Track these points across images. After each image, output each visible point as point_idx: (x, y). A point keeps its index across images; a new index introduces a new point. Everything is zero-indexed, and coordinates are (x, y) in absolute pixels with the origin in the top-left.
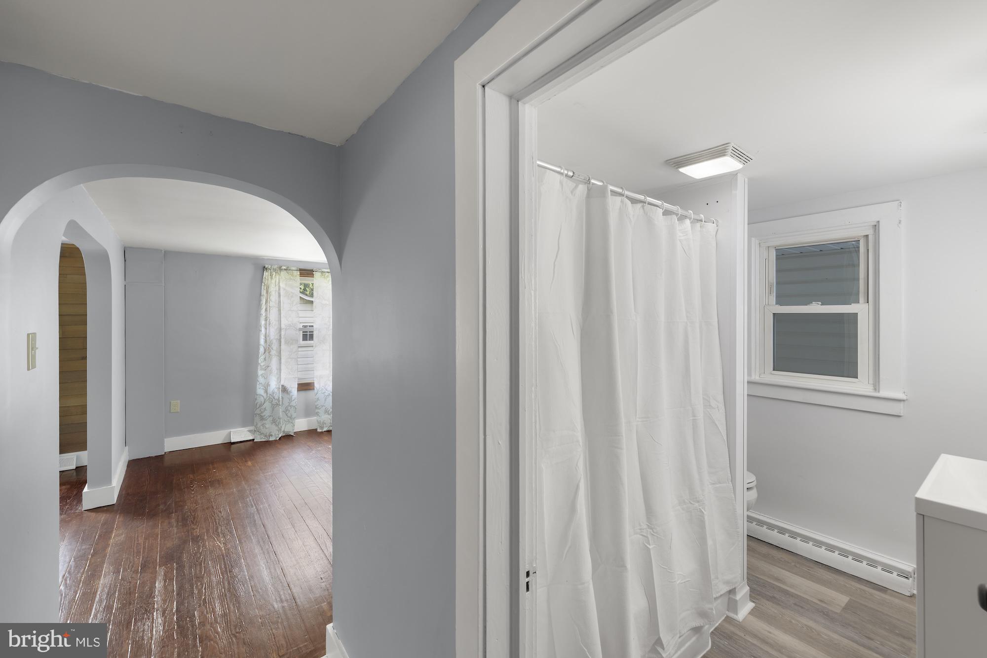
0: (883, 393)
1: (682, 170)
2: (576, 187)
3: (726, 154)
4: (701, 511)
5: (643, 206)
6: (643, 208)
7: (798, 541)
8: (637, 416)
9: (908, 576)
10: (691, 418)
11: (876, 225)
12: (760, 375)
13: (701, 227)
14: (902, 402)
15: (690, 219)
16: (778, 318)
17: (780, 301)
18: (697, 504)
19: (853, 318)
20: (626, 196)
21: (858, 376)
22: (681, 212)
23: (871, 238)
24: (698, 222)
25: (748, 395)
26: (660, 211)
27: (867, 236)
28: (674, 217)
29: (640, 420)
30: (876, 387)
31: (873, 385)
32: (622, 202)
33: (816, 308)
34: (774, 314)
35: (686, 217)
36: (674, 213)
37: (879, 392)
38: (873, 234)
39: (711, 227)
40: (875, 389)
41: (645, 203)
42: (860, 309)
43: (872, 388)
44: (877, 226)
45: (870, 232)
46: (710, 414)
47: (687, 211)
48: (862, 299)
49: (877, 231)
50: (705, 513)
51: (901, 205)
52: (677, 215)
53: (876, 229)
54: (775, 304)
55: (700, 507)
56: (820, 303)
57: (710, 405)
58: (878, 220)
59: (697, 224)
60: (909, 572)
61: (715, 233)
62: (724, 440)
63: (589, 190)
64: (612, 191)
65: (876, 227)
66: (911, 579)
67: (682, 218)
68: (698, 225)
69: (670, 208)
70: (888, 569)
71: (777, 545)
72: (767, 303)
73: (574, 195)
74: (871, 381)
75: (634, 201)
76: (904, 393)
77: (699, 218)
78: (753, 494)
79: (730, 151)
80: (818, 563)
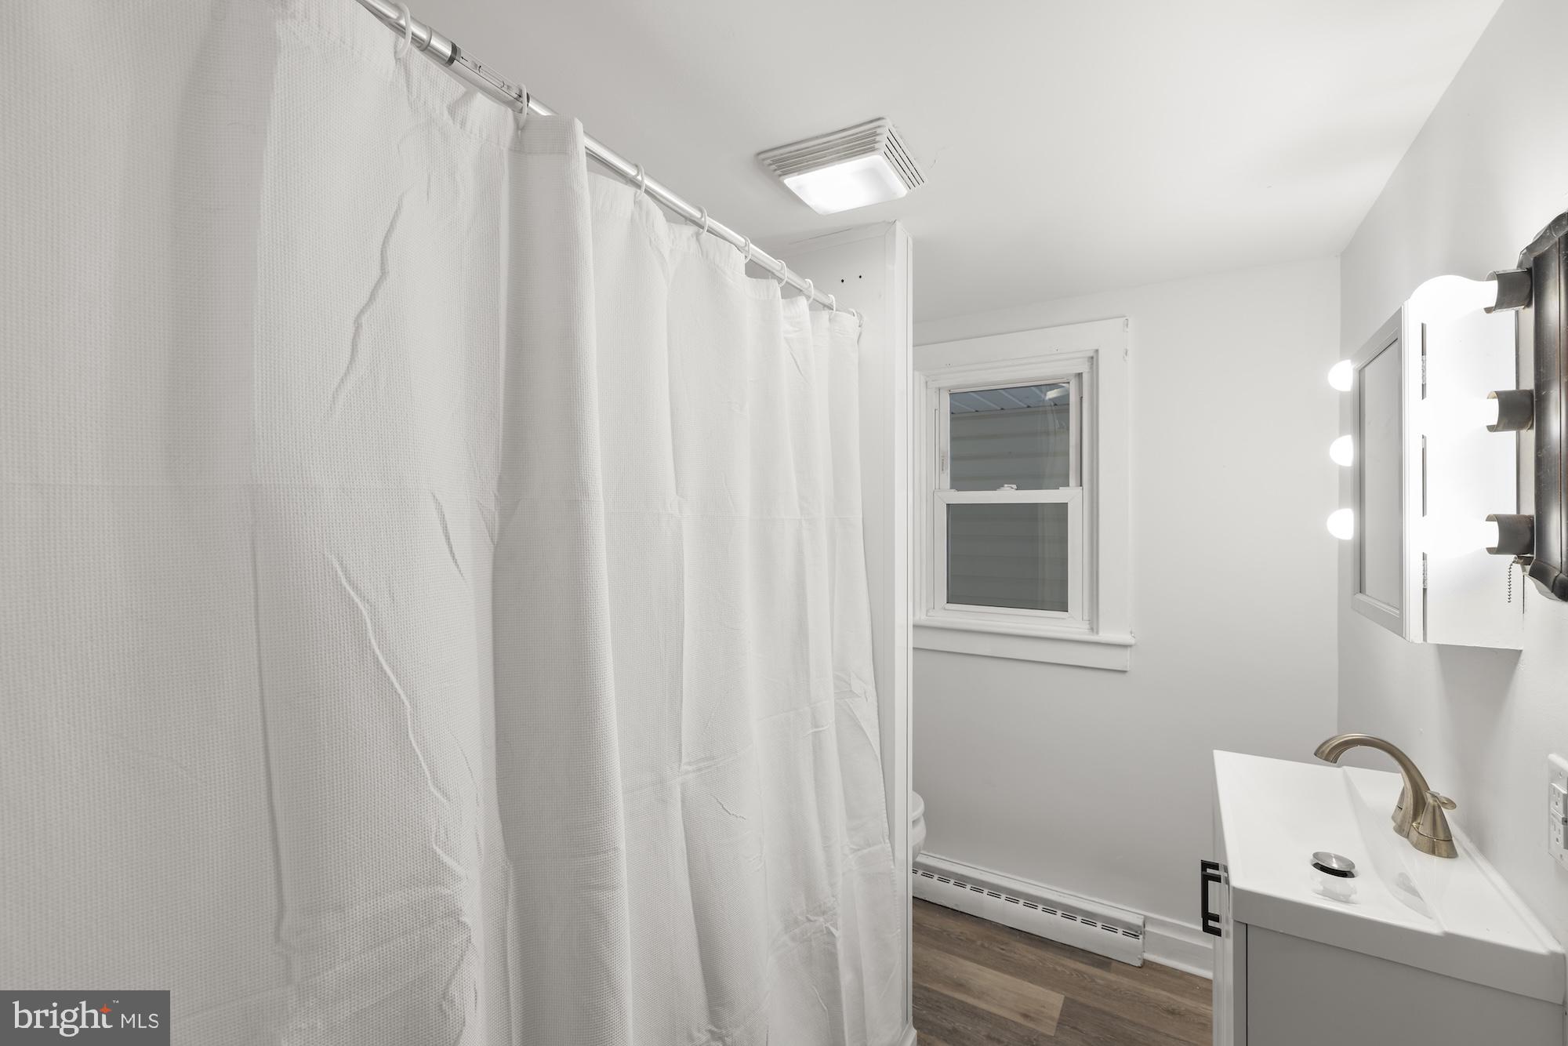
0: (1104, 636)
1: (791, 181)
2: (467, 97)
3: (876, 146)
4: (830, 934)
5: (698, 235)
6: (698, 240)
7: (984, 896)
8: (684, 760)
9: (1136, 932)
10: (811, 731)
11: (1092, 358)
12: (927, 611)
13: (830, 320)
14: (1129, 649)
15: (808, 297)
16: (955, 512)
17: (958, 483)
18: (821, 919)
19: (1060, 511)
20: (645, 190)
21: (1069, 608)
22: (788, 275)
23: (1086, 377)
24: (824, 310)
25: (914, 648)
26: (740, 260)
27: (1080, 375)
28: (775, 282)
29: (690, 768)
30: (1094, 628)
31: (1088, 622)
32: (637, 203)
33: (1009, 495)
34: (948, 505)
35: (800, 291)
36: (774, 276)
37: (1097, 633)
38: (1088, 372)
39: (848, 321)
40: (1092, 629)
41: (703, 228)
42: (1068, 495)
43: (1088, 626)
44: (1095, 359)
45: (1084, 368)
46: (850, 709)
47: (803, 276)
48: (1073, 480)
49: (1095, 368)
50: (837, 933)
51: (1127, 325)
52: (780, 280)
53: (1092, 364)
54: (949, 487)
55: (828, 925)
56: (1015, 486)
57: (851, 691)
58: (1096, 348)
59: (823, 312)
60: (1139, 926)
61: (856, 338)
62: (876, 755)
63: (520, 128)
64: (592, 156)
65: (1093, 360)
66: (1141, 937)
67: (790, 292)
68: (825, 314)
69: (765, 260)
70: (1110, 925)
71: (955, 908)
72: (937, 487)
73: (463, 124)
74: (1086, 617)
75: (676, 216)
76: (1131, 633)
77: (826, 302)
78: (920, 831)
79: (883, 141)
80: (1014, 931)
